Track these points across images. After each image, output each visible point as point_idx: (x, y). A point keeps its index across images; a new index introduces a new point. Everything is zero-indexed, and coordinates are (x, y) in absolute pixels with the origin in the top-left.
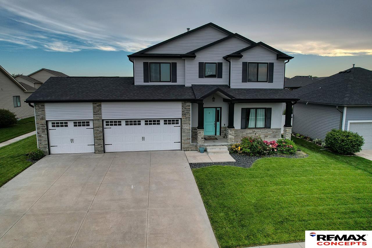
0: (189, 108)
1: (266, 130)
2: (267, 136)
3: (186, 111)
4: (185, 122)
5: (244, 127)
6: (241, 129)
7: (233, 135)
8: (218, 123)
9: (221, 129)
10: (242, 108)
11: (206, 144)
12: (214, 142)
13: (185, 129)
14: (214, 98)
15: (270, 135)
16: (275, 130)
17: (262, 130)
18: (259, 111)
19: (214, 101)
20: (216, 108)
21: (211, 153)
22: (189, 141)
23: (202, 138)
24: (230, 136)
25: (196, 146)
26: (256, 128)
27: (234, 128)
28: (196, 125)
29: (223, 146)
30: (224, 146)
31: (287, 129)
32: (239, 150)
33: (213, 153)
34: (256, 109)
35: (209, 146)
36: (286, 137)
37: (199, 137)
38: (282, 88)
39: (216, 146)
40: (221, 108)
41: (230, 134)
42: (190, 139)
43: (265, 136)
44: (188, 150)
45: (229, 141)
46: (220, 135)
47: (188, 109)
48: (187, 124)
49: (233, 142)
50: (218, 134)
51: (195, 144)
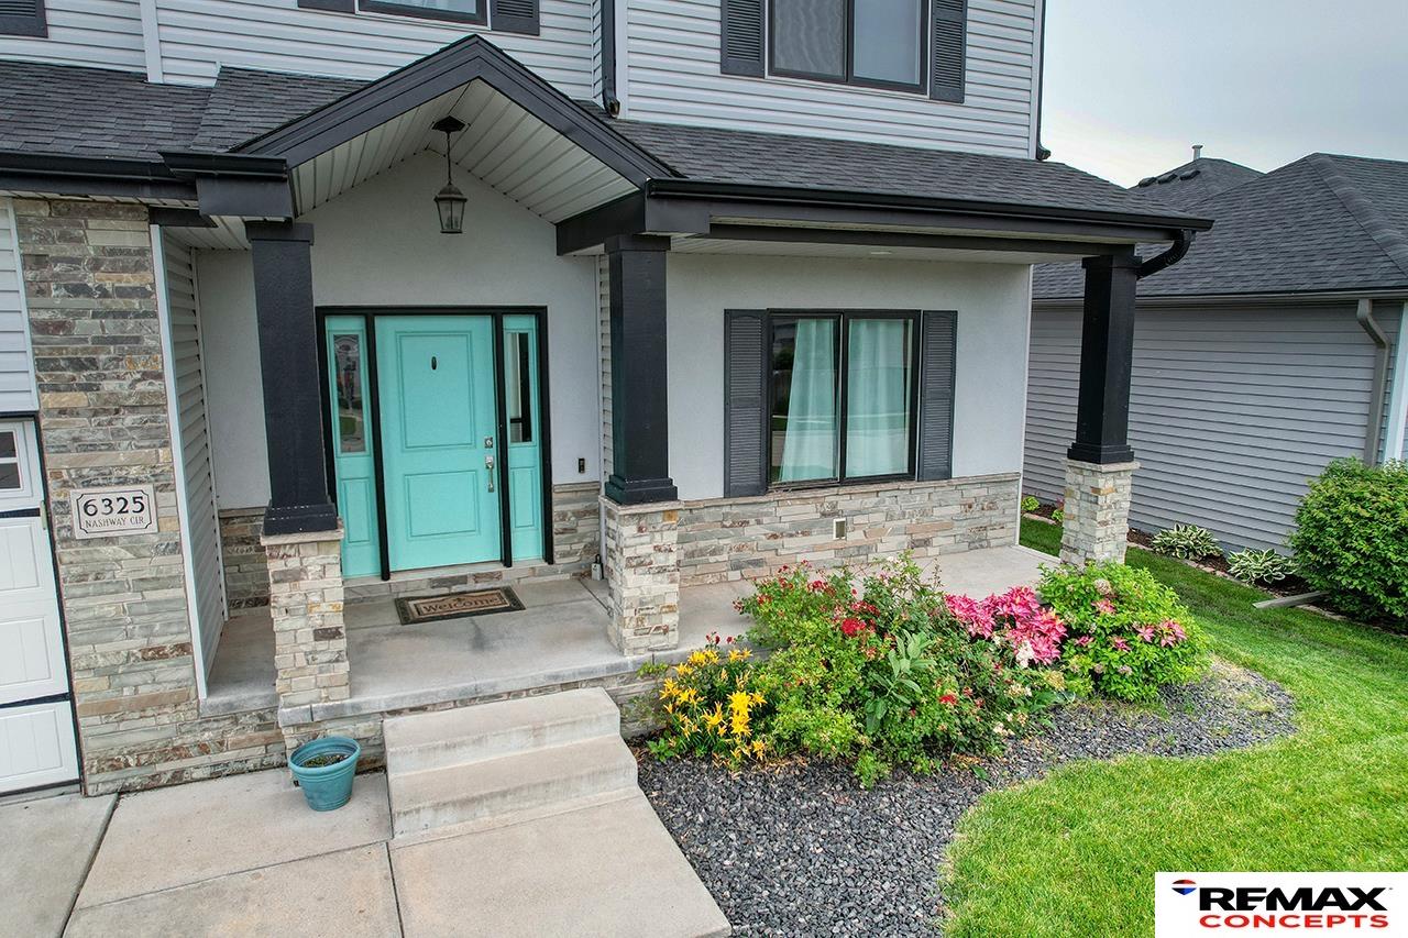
0: (129, 280)
1: (919, 495)
2: (926, 543)
3: (86, 326)
4: (103, 459)
5: (753, 476)
6: (728, 493)
7: (662, 570)
8: (524, 456)
9: (556, 509)
10: (727, 312)
11: (377, 695)
12: (479, 643)
13: (108, 541)
14: (449, 197)
15: (945, 527)
16: (983, 492)
17: (889, 497)
18: (863, 336)
19: (452, 229)
20: (497, 314)
21: (427, 816)
22: (169, 674)
23: (324, 634)
24: (633, 585)
25: (266, 721)
26: (843, 480)
27: (671, 494)
28: (253, 487)
29: (566, 686)
30: (575, 685)
31: (1101, 482)
32: (740, 726)
33: (448, 815)
34: (841, 321)
35: (423, 709)
36: (1097, 548)
37: (281, 622)
38: (1022, 154)
39: (496, 697)
40: (540, 313)
41: (639, 563)
42: (184, 648)
43: (915, 544)
44: (177, 779)
45: (627, 633)
46: (549, 557)
47: (119, 304)
48: (123, 481)
49: (673, 638)
50: (527, 546)
51: (249, 697)
